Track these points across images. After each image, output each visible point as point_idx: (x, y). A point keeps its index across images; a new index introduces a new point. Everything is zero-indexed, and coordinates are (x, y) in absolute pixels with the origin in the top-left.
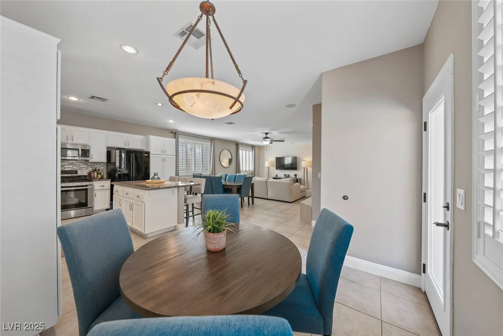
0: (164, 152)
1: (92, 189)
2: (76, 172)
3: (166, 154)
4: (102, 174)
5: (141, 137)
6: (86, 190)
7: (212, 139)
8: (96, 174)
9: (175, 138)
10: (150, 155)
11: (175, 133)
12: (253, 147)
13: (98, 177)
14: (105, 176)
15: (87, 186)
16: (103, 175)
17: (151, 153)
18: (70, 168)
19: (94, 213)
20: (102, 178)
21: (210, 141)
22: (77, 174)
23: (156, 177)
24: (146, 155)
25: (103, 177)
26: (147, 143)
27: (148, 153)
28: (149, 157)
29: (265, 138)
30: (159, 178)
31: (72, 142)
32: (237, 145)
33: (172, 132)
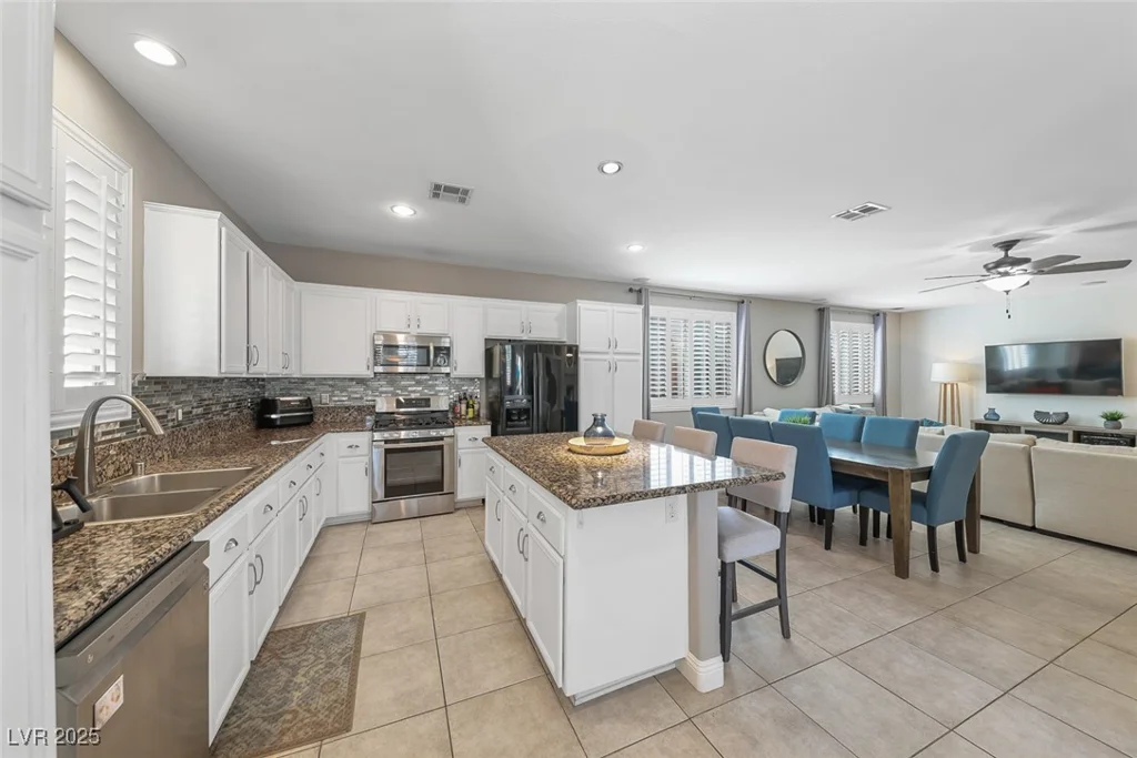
0: (613, 344)
1: (453, 447)
2: (427, 402)
3: (619, 349)
4: (476, 406)
5: (558, 308)
6: (441, 447)
7: (741, 302)
8: (464, 407)
9: (639, 303)
10: (580, 355)
11: (640, 291)
12: (876, 316)
13: (467, 413)
14: (483, 412)
15: (441, 438)
16: (479, 411)
17: (581, 348)
18: (418, 392)
19: (458, 506)
20: (476, 418)
21: (735, 306)
22: (429, 406)
23: (600, 430)
24: (569, 355)
25: (478, 415)
26: (572, 322)
27: (574, 349)
28: (575, 361)
29: (998, 264)
30: (608, 435)
31: (419, 331)
32: (822, 312)
33: (631, 290)
